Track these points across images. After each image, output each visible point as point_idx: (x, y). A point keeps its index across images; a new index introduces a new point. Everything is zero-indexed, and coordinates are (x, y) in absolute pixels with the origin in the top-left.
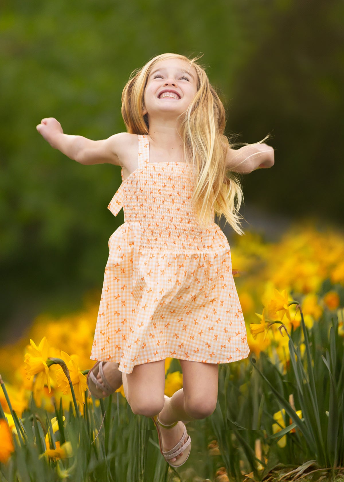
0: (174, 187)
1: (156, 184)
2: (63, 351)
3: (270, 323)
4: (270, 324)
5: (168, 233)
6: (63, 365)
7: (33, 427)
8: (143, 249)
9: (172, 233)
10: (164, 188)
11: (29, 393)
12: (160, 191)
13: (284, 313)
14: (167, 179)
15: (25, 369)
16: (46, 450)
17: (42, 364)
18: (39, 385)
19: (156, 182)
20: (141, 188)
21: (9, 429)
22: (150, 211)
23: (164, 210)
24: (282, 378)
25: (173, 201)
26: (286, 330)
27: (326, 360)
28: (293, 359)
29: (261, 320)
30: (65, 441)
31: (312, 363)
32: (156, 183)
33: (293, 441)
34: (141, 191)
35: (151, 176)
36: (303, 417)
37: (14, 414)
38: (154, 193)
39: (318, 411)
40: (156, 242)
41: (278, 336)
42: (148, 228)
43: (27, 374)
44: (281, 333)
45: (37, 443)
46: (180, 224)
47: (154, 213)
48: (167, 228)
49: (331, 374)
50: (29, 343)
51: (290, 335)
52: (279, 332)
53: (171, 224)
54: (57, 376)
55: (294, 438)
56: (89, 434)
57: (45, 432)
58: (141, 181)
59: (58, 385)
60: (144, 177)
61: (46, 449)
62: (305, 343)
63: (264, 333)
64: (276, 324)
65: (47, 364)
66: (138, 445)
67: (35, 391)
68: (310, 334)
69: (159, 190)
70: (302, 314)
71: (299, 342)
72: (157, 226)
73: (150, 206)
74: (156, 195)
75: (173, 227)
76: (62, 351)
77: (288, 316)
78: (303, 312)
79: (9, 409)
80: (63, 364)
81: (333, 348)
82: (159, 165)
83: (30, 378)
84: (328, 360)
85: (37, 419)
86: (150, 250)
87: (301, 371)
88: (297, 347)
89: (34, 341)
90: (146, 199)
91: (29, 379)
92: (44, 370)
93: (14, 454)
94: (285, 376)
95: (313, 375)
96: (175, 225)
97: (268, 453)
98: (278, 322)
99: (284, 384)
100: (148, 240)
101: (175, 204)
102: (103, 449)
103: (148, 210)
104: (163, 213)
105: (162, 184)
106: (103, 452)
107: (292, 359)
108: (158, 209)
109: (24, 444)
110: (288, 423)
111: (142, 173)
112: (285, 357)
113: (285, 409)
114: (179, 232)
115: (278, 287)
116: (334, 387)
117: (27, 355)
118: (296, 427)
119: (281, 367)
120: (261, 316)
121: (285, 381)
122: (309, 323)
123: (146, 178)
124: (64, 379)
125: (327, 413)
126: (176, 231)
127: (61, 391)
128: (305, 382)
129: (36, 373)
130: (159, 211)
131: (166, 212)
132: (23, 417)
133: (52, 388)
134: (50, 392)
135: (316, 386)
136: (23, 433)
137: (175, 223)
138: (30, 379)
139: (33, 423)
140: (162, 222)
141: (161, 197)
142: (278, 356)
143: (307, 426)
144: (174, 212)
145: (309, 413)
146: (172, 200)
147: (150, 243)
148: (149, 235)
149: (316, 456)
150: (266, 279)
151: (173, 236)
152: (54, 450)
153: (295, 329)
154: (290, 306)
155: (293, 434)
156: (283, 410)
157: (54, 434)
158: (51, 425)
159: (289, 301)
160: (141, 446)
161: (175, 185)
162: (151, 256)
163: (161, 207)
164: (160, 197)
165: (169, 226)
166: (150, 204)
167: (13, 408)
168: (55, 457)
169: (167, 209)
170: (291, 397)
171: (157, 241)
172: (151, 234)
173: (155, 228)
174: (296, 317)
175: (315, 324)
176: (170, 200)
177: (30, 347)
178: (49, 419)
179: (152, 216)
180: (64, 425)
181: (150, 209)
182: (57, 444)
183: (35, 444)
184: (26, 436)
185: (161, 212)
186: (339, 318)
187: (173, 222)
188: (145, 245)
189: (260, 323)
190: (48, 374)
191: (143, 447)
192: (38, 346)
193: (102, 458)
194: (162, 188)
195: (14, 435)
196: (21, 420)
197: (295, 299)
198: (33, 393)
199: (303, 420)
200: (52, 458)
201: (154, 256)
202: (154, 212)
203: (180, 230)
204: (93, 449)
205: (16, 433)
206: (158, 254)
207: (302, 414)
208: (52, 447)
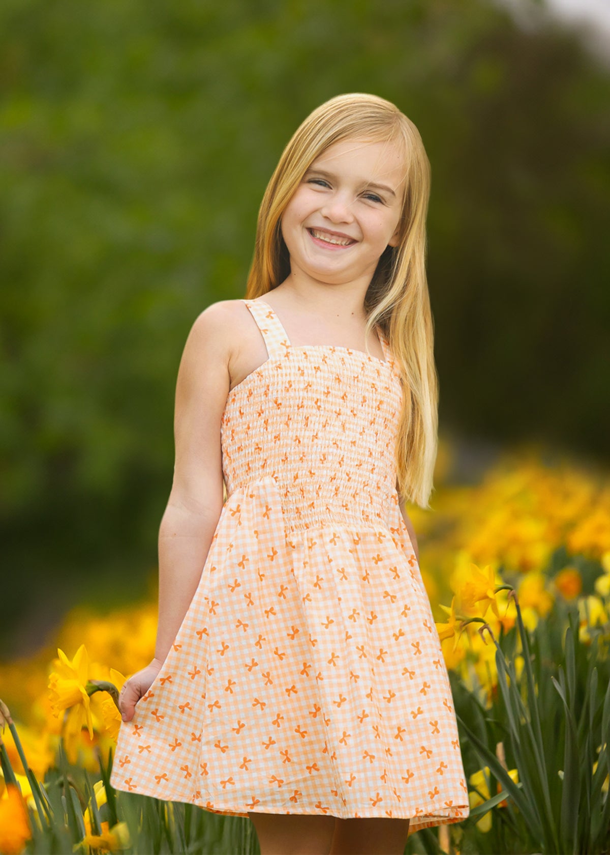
0: (345, 397)
1: (312, 388)
2: (113, 668)
3: (463, 621)
4: (464, 623)
5: (334, 489)
6: (114, 693)
7: (63, 797)
8: (292, 533)
9: (341, 489)
10: (327, 397)
11: (56, 740)
12: (319, 404)
13: (488, 605)
14: (333, 380)
15: (51, 700)
16: (84, 837)
17: (79, 692)
18: (73, 726)
19: (310, 384)
20: (277, 398)
21: (23, 801)
22: (297, 448)
23: (327, 442)
24: (485, 714)
25: (343, 426)
26: (491, 633)
27: (558, 685)
28: (504, 682)
29: (448, 616)
30: (118, 821)
31: (536, 690)
32: (310, 386)
33: (503, 822)
34: (278, 405)
35: (300, 371)
36: (520, 781)
37: (30, 775)
38: (307, 407)
39: (545, 771)
40: (313, 510)
41: (477, 644)
42: (294, 484)
43: (52, 708)
44: (483, 638)
45: (70, 825)
46: (358, 471)
47: (306, 450)
48: (333, 479)
49: (568, 708)
50: (57, 656)
51: (498, 642)
52: (479, 637)
53: (339, 471)
54: (103, 712)
55: (504, 817)
56: (157, 809)
57: (84, 807)
58: (278, 384)
59: (105, 727)
60: (284, 375)
61: (86, 834)
62: (524, 655)
63: (454, 639)
64: (474, 623)
65: (86, 690)
66: (241, 827)
67: (67, 737)
68: (532, 640)
69: (318, 400)
70: (518, 607)
71: (513, 655)
72: (312, 476)
73: (297, 436)
74: (310, 411)
75: (344, 476)
76: (111, 669)
77: (495, 610)
78: (520, 603)
79: (22, 767)
80: (113, 691)
81: (571, 663)
82: (315, 351)
83: (58, 715)
84: (562, 684)
85: (70, 784)
86: (305, 531)
87: (517, 703)
88: (510, 662)
89: (64, 652)
90: (288, 423)
91: (57, 717)
92: (81, 701)
93: (31, 843)
94: (490, 711)
95: (537, 710)
96: (348, 472)
97: (461, 841)
98: (477, 620)
99: (487, 724)
100: (298, 511)
101: (347, 432)
102: (181, 836)
103: (291, 445)
104: (325, 447)
105: (322, 389)
106: (182, 841)
107: (501, 682)
108: (313, 441)
109: (49, 826)
110: (494, 792)
111: (279, 367)
112: (490, 678)
113: (489, 768)
114: (355, 487)
115: (478, 560)
116: (571, 730)
117: (53, 675)
118: (507, 798)
119: (483, 695)
120: (449, 610)
121: (489, 719)
122: (531, 621)
123: (288, 376)
124: (116, 717)
125: (561, 774)
126: (349, 484)
127: (111, 737)
128: (523, 721)
129: (67, 707)
130: (317, 443)
131: (329, 446)
132: (46, 781)
133: (95, 732)
134: (91, 739)
135: (542, 729)
136: (47, 808)
137: (348, 469)
138: (59, 717)
139: (64, 790)
140: (323, 466)
141: (320, 415)
142: (477, 678)
143: (527, 795)
144: (346, 447)
145: (529, 775)
146: (341, 423)
147: (301, 516)
148: (297, 498)
149: (542, 846)
150: (457, 548)
151: (343, 494)
152: (99, 836)
153: (506, 632)
154: (497, 593)
155: (503, 809)
156: (487, 769)
157: (99, 809)
158: (93, 794)
159: (496, 585)
160: (246, 831)
161: (347, 394)
162: (310, 545)
163: (320, 435)
164: (318, 415)
165: (335, 475)
166: (297, 430)
167: (30, 766)
168: (100, 849)
169: (333, 440)
170: (500, 747)
171: (314, 508)
172: (300, 496)
173: (308, 481)
174: (508, 611)
175: (540, 623)
176: (338, 423)
177: (58, 663)
178: (90, 784)
179: (301, 456)
180: (115, 794)
181: (297, 441)
182: (104, 826)
183: (66, 826)
184: (52, 813)
185: (319, 446)
186: (580, 613)
187: (344, 467)
188: (293, 523)
189: (447, 622)
190: (89, 708)
191: (249, 832)
192: (72, 659)
193: (181, 850)
194: (323, 397)
195: (31, 811)
196: (43, 786)
197: (506, 581)
198: (63, 741)
199: (519, 785)
200: (95, 851)
201: (315, 543)
202: (306, 448)
203: (356, 483)
204: (164, 835)
205: (35, 807)
206: (321, 536)
207: (519, 776)
208: (96, 831)
